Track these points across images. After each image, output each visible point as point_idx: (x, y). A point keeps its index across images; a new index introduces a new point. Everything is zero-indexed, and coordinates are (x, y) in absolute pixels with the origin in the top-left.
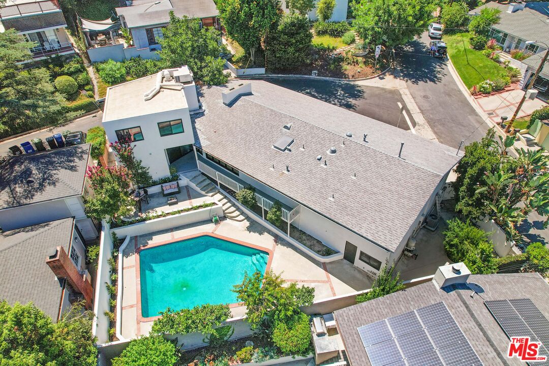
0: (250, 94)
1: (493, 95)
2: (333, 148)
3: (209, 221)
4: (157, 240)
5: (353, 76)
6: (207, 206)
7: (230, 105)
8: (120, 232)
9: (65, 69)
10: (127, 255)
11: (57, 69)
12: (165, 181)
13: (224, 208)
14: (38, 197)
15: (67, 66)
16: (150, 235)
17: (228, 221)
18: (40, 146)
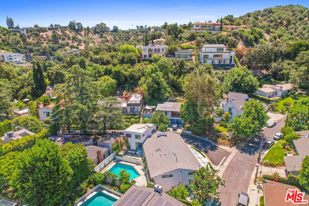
0: (167, 136)
1: (269, 167)
2: (165, 154)
3: (135, 164)
4: (123, 162)
5: (220, 143)
6: (137, 159)
7: (158, 137)
8: (117, 157)
9: (134, 117)
10: (114, 162)
11: (133, 117)
12: (134, 150)
13: (141, 162)
14: (105, 142)
15: (135, 116)
16: (122, 161)
17: (140, 166)
18: (118, 133)
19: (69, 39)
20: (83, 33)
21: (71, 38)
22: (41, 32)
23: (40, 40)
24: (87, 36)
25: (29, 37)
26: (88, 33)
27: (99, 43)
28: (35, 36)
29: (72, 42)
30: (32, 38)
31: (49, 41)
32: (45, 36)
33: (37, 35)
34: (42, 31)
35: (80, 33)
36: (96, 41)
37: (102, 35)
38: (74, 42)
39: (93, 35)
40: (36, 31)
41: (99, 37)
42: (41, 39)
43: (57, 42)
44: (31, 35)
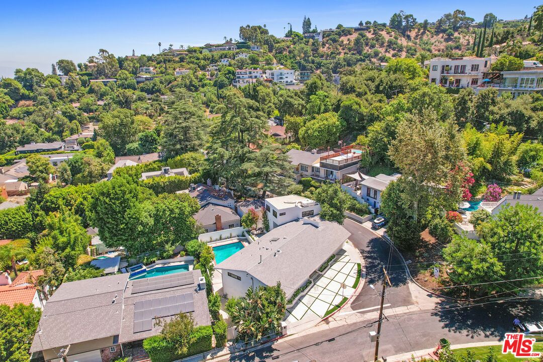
0: (317, 227)
7: (304, 224)
19: (382, 45)
20: (413, 34)
21: (386, 44)
22: (343, 36)
23: (337, 49)
24: (421, 38)
25: (324, 45)
26: (423, 33)
27: (439, 51)
28: (332, 43)
29: (387, 50)
30: (327, 45)
31: (350, 50)
32: (346, 42)
33: (334, 41)
34: (345, 34)
35: (409, 33)
36: (435, 47)
37: (450, 35)
38: (388, 50)
39: (433, 37)
40: (336, 34)
41: (443, 40)
42: (339, 47)
43: (360, 53)
44: (328, 41)
